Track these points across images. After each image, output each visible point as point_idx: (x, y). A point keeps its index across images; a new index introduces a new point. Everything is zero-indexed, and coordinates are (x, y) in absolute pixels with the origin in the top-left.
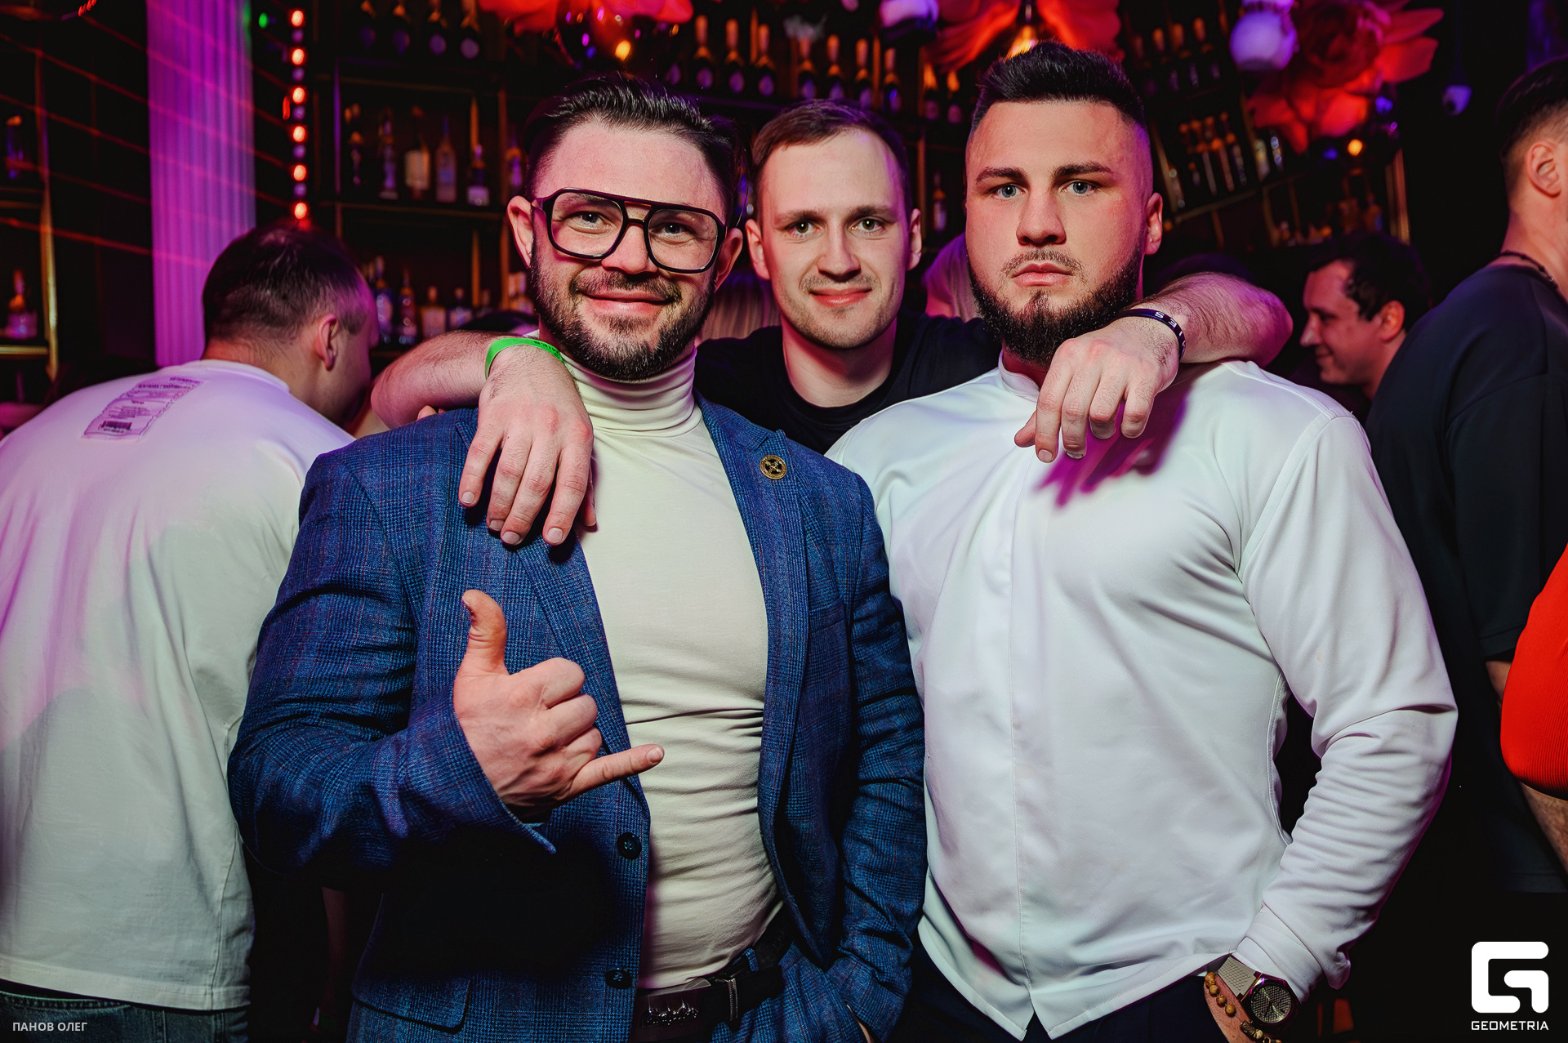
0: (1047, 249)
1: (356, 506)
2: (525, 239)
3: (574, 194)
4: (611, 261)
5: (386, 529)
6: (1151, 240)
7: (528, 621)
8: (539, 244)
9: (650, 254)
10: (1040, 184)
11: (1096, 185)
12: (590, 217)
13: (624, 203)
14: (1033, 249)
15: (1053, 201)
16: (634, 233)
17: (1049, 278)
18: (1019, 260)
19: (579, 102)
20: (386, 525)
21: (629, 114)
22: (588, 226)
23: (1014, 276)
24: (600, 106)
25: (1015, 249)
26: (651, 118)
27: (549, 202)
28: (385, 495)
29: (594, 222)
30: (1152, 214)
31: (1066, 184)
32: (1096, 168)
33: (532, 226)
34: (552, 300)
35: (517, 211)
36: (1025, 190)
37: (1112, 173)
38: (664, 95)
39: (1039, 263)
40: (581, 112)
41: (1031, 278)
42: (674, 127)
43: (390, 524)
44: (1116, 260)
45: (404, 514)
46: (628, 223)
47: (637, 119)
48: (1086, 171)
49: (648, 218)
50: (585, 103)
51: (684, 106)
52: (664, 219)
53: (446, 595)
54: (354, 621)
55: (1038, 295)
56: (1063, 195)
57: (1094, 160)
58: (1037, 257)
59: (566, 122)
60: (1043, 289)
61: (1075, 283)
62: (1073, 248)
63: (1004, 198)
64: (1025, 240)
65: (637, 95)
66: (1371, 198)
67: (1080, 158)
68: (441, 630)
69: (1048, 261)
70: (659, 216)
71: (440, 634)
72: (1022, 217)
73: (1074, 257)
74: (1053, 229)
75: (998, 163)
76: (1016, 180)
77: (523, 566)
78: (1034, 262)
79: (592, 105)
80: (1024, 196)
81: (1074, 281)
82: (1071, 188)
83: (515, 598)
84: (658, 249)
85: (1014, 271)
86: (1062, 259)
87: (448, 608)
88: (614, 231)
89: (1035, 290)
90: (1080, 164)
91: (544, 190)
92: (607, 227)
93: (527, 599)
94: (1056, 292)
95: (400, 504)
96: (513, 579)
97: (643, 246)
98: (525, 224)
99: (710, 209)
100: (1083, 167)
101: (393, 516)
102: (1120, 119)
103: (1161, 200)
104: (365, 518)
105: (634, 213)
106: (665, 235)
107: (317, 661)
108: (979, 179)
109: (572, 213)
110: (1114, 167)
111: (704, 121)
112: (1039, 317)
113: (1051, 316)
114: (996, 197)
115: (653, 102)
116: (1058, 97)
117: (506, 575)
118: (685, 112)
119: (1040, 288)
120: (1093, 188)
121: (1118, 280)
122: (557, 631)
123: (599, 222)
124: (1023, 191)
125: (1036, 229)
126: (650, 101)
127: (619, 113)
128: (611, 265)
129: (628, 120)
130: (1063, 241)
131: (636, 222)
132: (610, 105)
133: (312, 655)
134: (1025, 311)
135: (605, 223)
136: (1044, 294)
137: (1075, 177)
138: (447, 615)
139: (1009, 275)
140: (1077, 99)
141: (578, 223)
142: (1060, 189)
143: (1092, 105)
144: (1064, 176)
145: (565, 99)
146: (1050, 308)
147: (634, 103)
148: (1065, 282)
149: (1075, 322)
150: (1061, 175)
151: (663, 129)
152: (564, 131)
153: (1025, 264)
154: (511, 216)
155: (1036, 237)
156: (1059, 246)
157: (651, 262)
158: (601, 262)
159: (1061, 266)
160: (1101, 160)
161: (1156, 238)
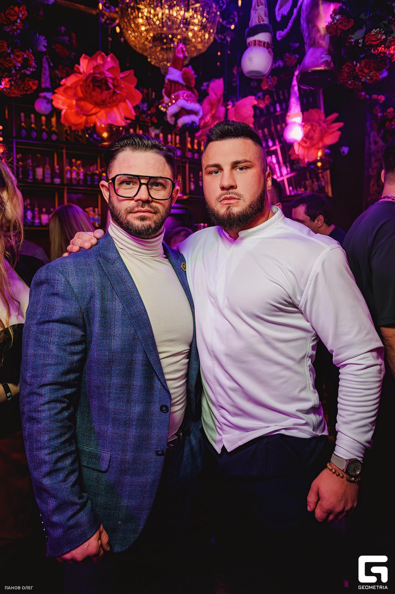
0: (231, 191)
1: (69, 292)
2: (106, 195)
3: (123, 176)
4: (137, 198)
5: (79, 301)
6: (268, 186)
7: (130, 334)
8: (111, 195)
9: (149, 195)
10: (227, 168)
11: (247, 168)
12: (128, 183)
13: (139, 177)
14: (226, 191)
15: (231, 175)
16: (144, 187)
17: (232, 201)
18: (221, 196)
19: (122, 144)
20: (79, 299)
21: (139, 147)
22: (128, 186)
23: (220, 202)
24: (129, 145)
25: (219, 192)
26: (147, 147)
27: (114, 179)
28: (78, 288)
29: (130, 185)
30: (268, 177)
31: (236, 168)
32: (246, 161)
33: (108, 190)
34: (119, 214)
35: (103, 186)
36: (222, 171)
37: (252, 163)
38: (150, 139)
39: (228, 196)
40: (123, 147)
41: (226, 202)
42: (154, 150)
43: (80, 299)
44: (255, 193)
45: (86, 295)
46: (141, 184)
47: (142, 148)
48: (242, 163)
49: (148, 182)
50: (124, 144)
51: (157, 143)
52: (154, 181)
53: (102, 326)
54: (69, 333)
55: (229, 208)
56: (235, 172)
57: (245, 158)
58: (227, 194)
59: (117, 151)
60: (230, 205)
61: (241, 203)
62: (240, 190)
63: (215, 175)
64: (223, 188)
65: (141, 140)
66: (315, 180)
67: (240, 158)
68: (101, 339)
69: (231, 195)
70: (152, 181)
71: (101, 340)
72: (221, 180)
73: (240, 193)
74: (233, 184)
75: (212, 162)
76: (219, 168)
77: (127, 314)
78: (226, 196)
79: (126, 145)
80: (222, 173)
81: (241, 202)
82: (238, 170)
83: (125, 326)
84: (153, 193)
85: (220, 200)
86: (236, 194)
87: (103, 331)
88: (137, 187)
89: (228, 206)
90: (240, 160)
91: (112, 176)
92: (134, 186)
93: (129, 326)
94: (235, 206)
95: (84, 292)
96: (124, 319)
97: (147, 191)
98: (106, 190)
99: (168, 177)
100: (241, 161)
101: (82, 296)
102: (254, 144)
103: (271, 172)
104: (73, 297)
105: (143, 181)
106: (154, 187)
107: (57, 348)
108: (206, 169)
109: (122, 183)
110: (252, 161)
111: (164, 148)
112: (229, 215)
113: (233, 214)
114: (212, 175)
115: (147, 142)
116: (231, 138)
117: (122, 318)
118: (158, 145)
119: (229, 205)
120: (246, 169)
121: (257, 200)
122: (140, 338)
123: (131, 184)
124: (221, 172)
125: (226, 183)
126: (146, 142)
127: (135, 146)
128: (137, 199)
129: (139, 149)
130: (236, 188)
131: (144, 184)
132: (132, 144)
133: (54, 346)
134: (225, 213)
135: (133, 185)
136: (231, 207)
137: (239, 165)
138: (103, 333)
139: (218, 202)
140: (238, 138)
141: (125, 186)
142: (234, 170)
143: (243, 140)
144: (235, 165)
145: (117, 143)
146: (233, 211)
147: (140, 143)
148: (238, 202)
149: (242, 216)
150: (234, 164)
151: (151, 151)
152: (117, 155)
153: (223, 197)
154: (101, 188)
155: (226, 187)
156: (235, 189)
157: (150, 198)
158: (134, 198)
159: (236, 197)
160: (248, 159)
161: (270, 186)
